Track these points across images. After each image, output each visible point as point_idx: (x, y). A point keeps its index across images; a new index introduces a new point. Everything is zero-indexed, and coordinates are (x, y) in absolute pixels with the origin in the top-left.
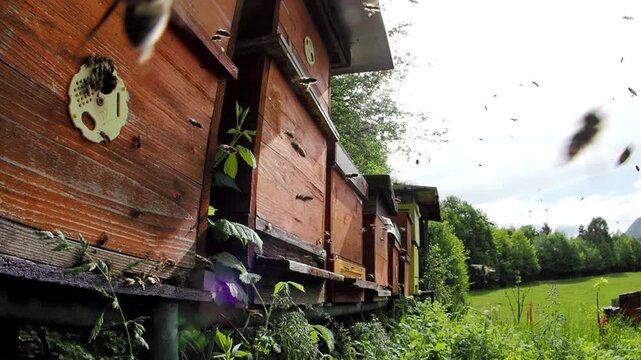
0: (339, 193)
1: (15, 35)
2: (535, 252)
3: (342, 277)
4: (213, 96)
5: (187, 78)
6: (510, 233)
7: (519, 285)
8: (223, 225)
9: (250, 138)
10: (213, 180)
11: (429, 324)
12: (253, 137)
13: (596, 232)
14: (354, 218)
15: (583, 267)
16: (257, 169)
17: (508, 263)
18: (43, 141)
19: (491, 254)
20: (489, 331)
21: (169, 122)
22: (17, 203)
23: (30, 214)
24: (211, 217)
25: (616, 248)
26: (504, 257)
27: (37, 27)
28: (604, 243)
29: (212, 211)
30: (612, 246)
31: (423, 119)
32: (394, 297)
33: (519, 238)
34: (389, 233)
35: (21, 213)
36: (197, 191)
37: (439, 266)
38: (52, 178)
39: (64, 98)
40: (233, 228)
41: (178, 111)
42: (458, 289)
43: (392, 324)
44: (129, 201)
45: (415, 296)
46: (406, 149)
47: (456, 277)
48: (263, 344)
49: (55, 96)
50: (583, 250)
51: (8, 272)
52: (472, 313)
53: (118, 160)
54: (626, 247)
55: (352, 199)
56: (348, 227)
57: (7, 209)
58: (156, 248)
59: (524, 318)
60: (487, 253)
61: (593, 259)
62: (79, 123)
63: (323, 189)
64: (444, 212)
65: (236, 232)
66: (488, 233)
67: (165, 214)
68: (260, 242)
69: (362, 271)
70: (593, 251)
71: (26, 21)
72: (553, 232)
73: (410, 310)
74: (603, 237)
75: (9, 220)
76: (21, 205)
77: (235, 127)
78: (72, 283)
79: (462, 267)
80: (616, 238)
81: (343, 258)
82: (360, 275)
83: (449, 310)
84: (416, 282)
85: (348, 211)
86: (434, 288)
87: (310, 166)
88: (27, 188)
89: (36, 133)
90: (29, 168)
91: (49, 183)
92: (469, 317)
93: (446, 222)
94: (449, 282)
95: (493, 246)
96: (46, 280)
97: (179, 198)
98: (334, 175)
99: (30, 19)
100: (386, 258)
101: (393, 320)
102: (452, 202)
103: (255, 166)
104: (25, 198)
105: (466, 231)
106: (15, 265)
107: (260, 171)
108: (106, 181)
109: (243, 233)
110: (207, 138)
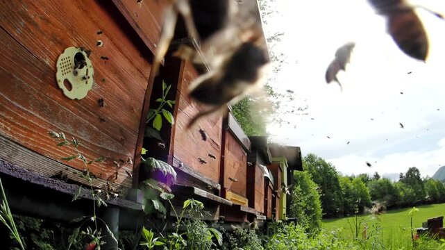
0: (231, 147)
1: (25, 25)
2: (368, 192)
3: (231, 203)
4: (148, 76)
5: (131, 63)
6: (351, 179)
7: (357, 214)
8: (151, 161)
9: (171, 105)
10: (145, 133)
11: (293, 240)
12: (173, 105)
13: (412, 177)
14: (241, 165)
15: (403, 201)
16: (174, 125)
17: (350, 200)
18: (39, 95)
19: (338, 194)
20: (335, 245)
21: (118, 90)
22: (20, 132)
23: (28, 140)
24: (143, 156)
25: (426, 187)
26: (347, 195)
27: (39, 21)
28: (418, 185)
29: (144, 151)
30: (423, 187)
31: (291, 99)
32: (268, 221)
33: (357, 182)
34: (265, 177)
35: (22, 138)
36: (135, 138)
37: (301, 201)
38: (43, 119)
39: (53, 69)
40: (158, 164)
41: (125, 84)
42: (314, 218)
43: (266, 239)
44: (91, 140)
45: (283, 221)
46: (279, 120)
47: (313, 209)
48: (175, 239)
49: (48, 66)
50: (402, 190)
51: (12, 174)
52: (323, 233)
53: (85, 112)
54: (432, 186)
55: (240, 152)
56: (236, 170)
57: (13, 135)
58: (107, 172)
59: (360, 237)
60: (335, 193)
61: (409, 196)
62: (62, 85)
63: (219, 143)
64: (305, 165)
65: (159, 166)
66: (336, 179)
67: (113, 150)
68: (175, 174)
69: (246, 201)
70: (410, 190)
71: (33, 17)
72: (381, 178)
73: (280, 230)
74: (416, 181)
75: (14, 142)
76: (23, 134)
77: (161, 97)
78: (52, 187)
79: (318, 203)
80: (425, 181)
81: (232, 191)
82: (244, 204)
83: (307, 231)
84: (284, 211)
85: (237, 159)
86: (297, 216)
87: (211, 127)
88: (27, 123)
89: (35, 90)
90: (29, 111)
91: (40, 121)
92: (321, 236)
93: (306, 172)
94: (308, 213)
95: (339, 188)
96: (35, 182)
97: (123, 141)
98: (227, 134)
99: (35, 15)
100: (263, 193)
101: (267, 237)
102: (311, 158)
103: (173, 123)
104: (25, 129)
105: (321, 178)
106: (16, 170)
107: (177, 127)
108: (77, 125)
109: (164, 167)
110: (142, 102)
